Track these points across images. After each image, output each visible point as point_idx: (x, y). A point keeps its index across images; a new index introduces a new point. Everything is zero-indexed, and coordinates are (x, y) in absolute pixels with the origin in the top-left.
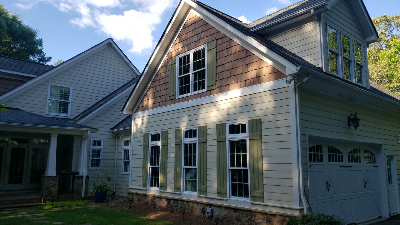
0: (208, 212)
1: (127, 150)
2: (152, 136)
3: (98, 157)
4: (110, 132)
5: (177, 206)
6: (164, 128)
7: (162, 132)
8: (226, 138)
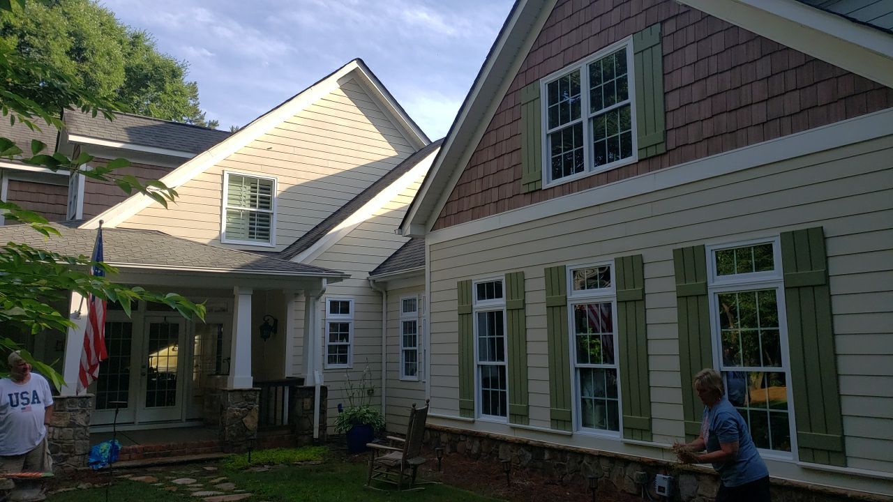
0: (659, 487)
1: (410, 322)
2: (480, 287)
3: (345, 340)
4: (369, 281)
5: (563, 466)
6: (513, 265)
7: (509, 276)
8: (707, 286)
